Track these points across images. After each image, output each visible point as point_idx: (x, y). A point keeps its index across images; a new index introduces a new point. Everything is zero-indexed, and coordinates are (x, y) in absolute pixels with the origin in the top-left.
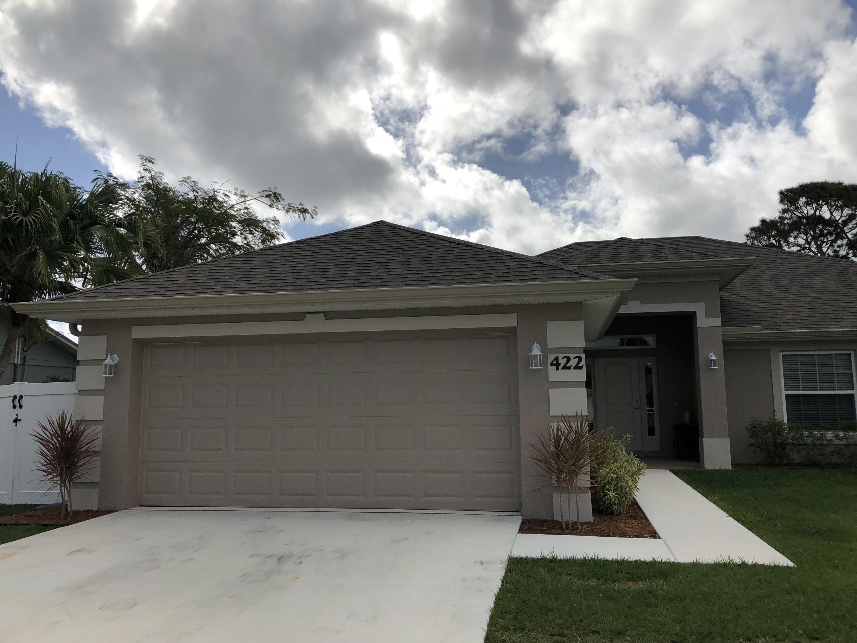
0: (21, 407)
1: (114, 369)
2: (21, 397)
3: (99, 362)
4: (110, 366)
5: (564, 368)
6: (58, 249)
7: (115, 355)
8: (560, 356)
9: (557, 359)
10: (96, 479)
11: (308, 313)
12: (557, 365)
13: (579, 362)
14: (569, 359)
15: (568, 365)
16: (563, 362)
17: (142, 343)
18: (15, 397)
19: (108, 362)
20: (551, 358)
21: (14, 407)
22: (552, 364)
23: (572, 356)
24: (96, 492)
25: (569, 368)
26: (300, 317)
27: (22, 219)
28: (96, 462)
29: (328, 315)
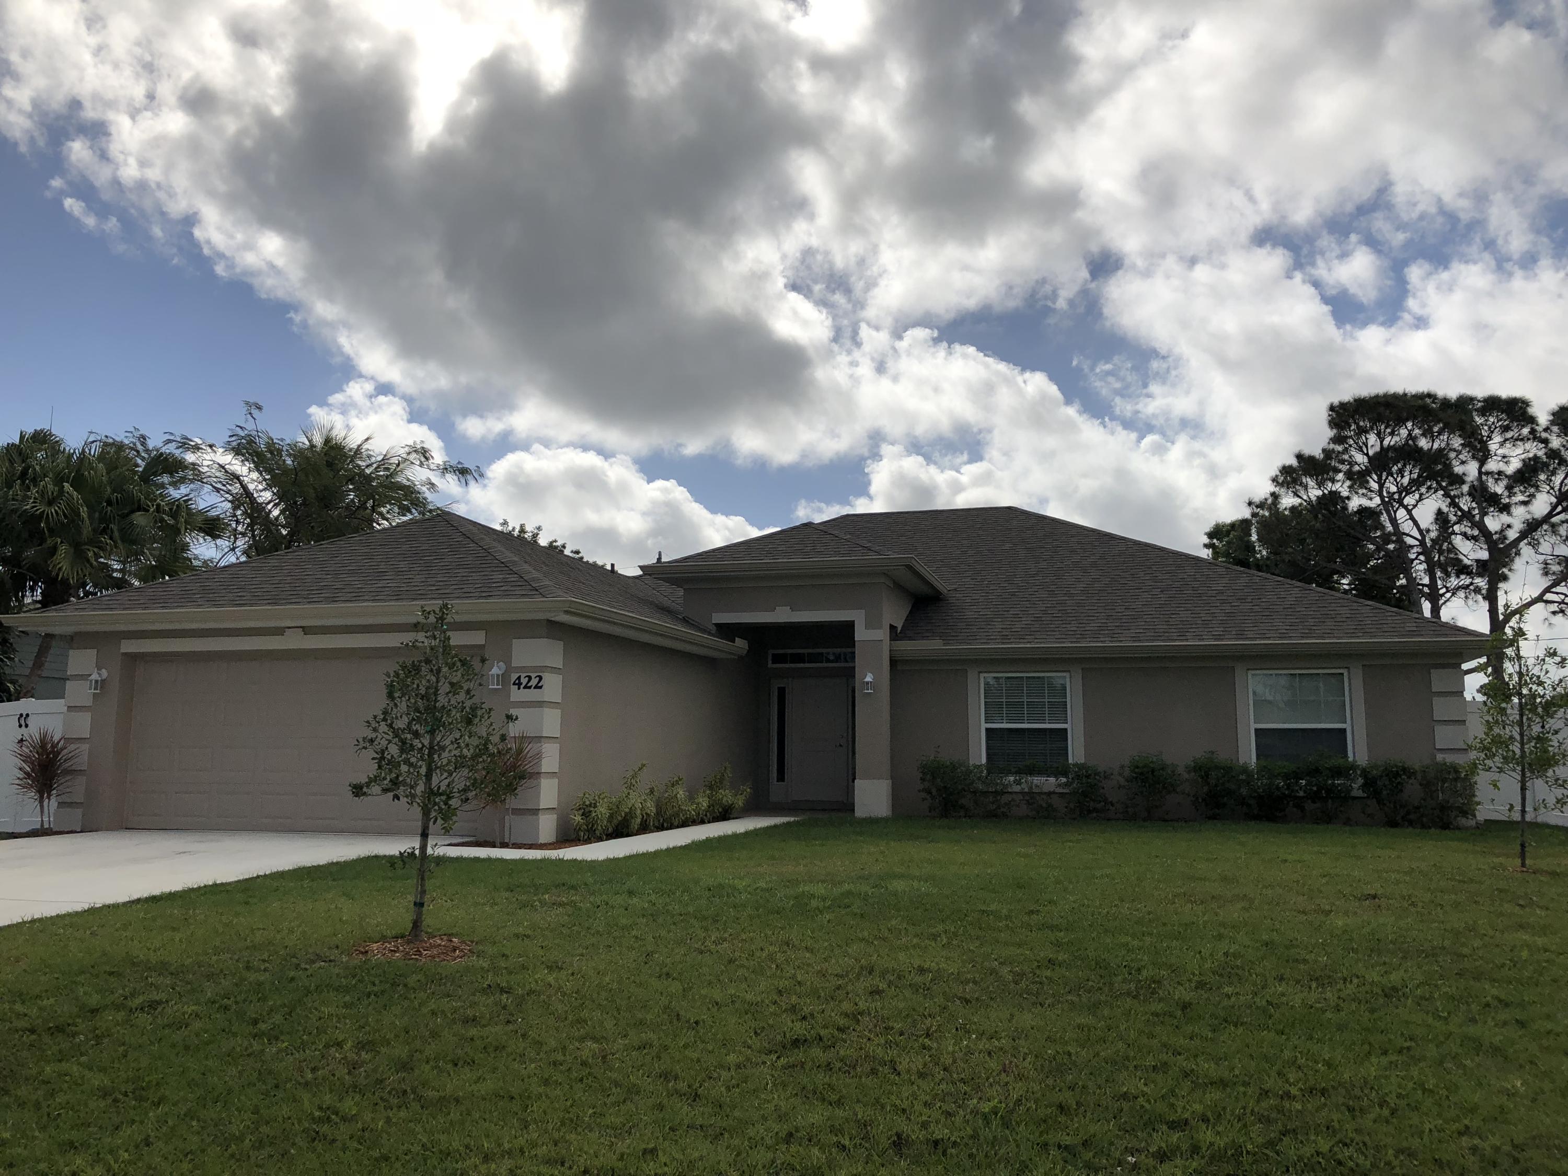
0: (27, 726)
1: (102, 684)
2: (27, 715)
3: (84, 677)
4: (97, 681)
5: (525, 687)
6: (86, 544)
7: (104, 670)
8: (523, 675)
9: (519, 678)
10: (80, 799)
11: (289, 628)
12: (519, 684)
13: (529, 681)
14: (530, 678)
15: (529, 685)
16: (524, 681)
17: (133, 659)
18: (21, 715)
19: (95, 676)
20: (514, 677)
21: (20, 726)
22: (514, 684)
23: (533, 675)
24: (79, 812)
25: (530, 687)
26: (279, 631)
27: (44, 511)
28: (81, 781)
29: (306, 630)
